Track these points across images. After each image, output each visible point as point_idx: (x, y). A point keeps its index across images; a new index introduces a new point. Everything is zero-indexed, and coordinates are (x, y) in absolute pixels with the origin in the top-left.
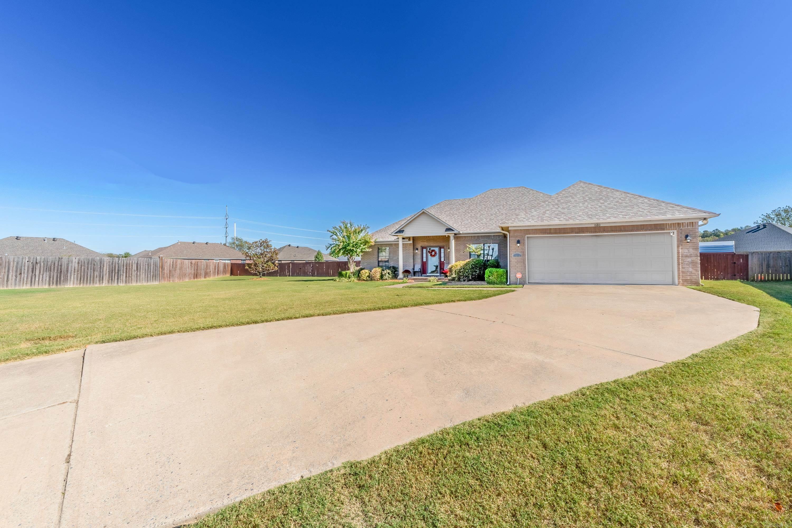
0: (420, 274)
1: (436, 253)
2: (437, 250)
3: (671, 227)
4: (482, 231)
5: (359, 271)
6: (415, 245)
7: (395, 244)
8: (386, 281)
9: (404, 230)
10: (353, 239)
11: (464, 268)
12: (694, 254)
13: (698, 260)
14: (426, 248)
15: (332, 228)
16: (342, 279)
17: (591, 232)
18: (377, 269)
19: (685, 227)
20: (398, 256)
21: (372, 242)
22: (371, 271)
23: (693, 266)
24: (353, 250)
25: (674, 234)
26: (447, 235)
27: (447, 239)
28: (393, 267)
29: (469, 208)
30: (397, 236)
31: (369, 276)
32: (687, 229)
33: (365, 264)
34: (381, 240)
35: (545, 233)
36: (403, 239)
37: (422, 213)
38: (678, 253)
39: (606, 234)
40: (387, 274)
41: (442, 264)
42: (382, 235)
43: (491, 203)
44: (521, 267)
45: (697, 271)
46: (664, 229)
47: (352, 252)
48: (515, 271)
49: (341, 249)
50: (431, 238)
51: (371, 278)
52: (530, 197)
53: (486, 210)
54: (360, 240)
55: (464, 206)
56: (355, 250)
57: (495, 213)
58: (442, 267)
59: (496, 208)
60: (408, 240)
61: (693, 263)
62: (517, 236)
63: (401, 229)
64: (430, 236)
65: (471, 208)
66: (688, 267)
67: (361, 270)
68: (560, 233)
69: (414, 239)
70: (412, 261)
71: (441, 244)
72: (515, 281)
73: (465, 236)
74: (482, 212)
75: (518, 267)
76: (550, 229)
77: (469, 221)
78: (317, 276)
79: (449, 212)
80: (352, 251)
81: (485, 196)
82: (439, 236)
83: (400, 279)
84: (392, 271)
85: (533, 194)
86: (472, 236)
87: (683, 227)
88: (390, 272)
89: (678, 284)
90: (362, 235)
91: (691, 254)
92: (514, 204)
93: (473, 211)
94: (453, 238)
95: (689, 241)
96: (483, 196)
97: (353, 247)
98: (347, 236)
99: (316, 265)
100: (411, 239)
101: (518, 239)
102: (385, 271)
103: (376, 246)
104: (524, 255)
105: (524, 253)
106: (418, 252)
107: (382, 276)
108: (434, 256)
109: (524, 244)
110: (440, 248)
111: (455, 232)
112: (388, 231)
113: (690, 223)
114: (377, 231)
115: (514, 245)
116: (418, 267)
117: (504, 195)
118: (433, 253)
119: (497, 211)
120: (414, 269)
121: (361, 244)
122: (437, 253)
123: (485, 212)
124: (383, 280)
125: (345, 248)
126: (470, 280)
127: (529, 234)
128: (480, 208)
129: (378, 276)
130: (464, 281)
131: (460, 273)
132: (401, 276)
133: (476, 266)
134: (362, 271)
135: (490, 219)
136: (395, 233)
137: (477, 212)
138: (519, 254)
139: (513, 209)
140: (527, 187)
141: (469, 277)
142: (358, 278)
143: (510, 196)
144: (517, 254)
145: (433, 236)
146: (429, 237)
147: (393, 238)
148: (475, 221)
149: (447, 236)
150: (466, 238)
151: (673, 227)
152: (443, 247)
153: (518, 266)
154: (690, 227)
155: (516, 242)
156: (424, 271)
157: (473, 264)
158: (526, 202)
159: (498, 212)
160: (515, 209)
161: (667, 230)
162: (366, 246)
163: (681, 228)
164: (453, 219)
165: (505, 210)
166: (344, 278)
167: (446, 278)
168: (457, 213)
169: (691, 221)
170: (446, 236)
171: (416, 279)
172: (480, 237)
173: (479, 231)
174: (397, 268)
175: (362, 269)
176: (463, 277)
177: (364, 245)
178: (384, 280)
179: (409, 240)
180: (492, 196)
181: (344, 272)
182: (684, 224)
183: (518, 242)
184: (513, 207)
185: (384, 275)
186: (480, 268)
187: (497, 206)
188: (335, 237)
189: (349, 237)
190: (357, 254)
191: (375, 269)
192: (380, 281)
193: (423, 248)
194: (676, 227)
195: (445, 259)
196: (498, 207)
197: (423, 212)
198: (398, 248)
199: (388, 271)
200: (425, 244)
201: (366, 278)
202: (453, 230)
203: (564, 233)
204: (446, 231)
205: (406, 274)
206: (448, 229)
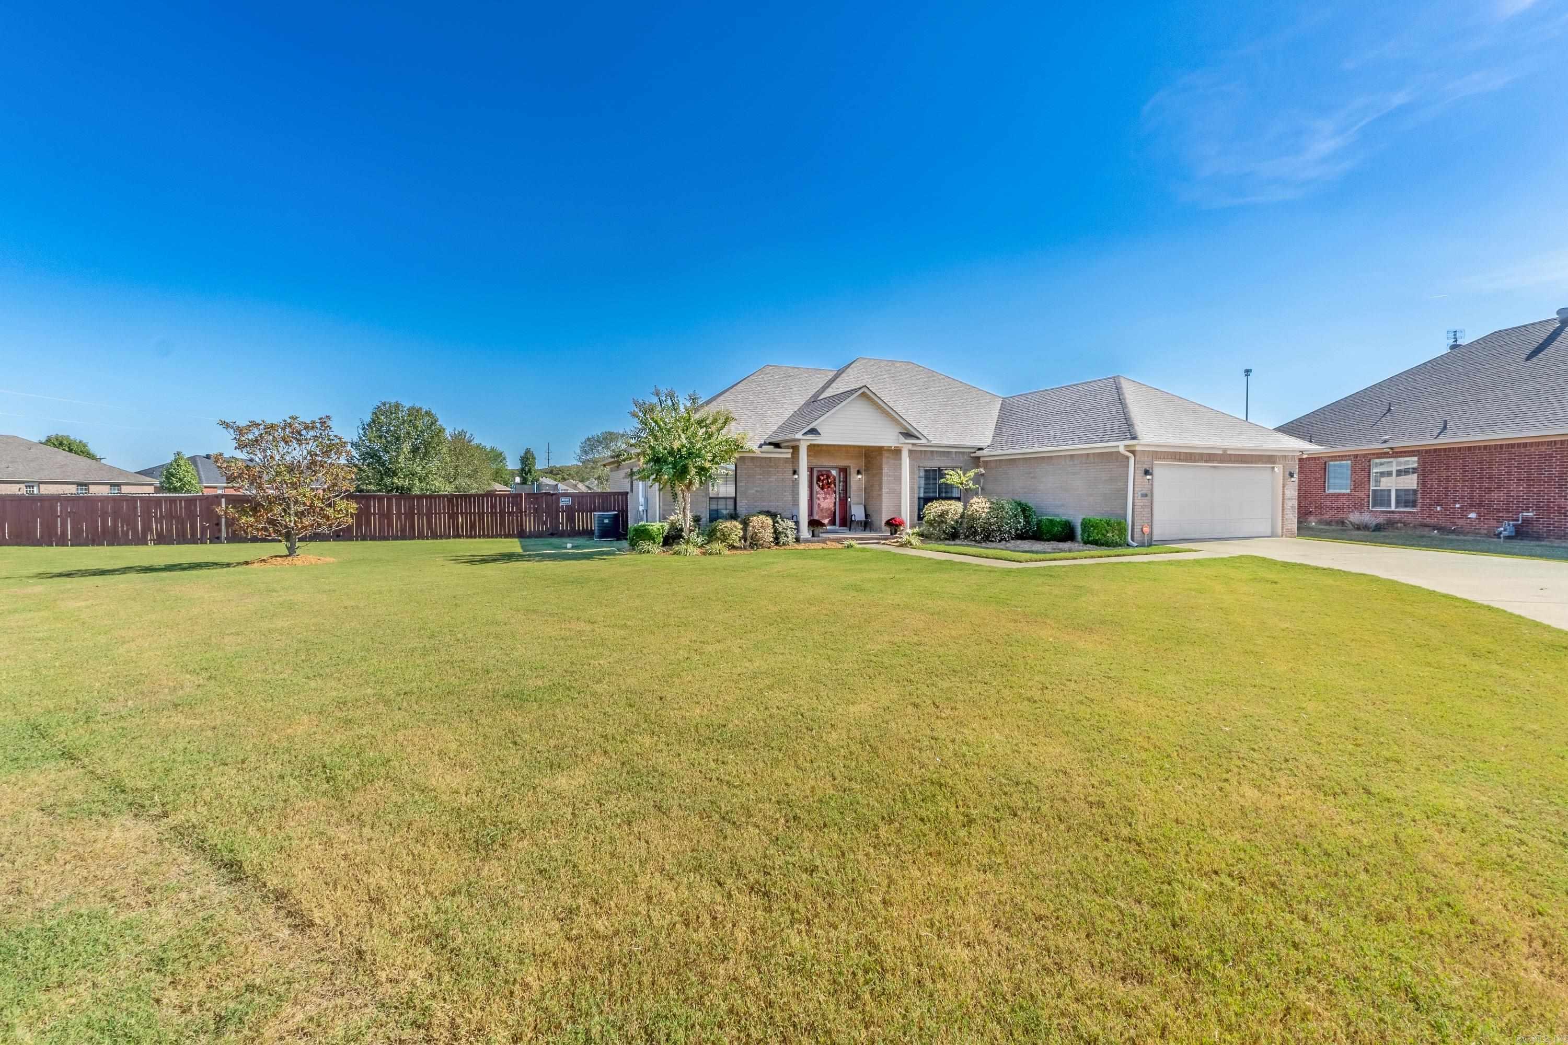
1: (832, 482)
2: (835, 474)
3: (1281, 461)
9: (817, 430)
17: (1218, 461)
19: (1289, 461)
26: (896, 446)
31: (744, 538)
35: (1174, 459)
38: (1284, 494)
41: (842, 505)
44: (1147, 515)
45: (1295, 517)
46: (1273, 463)
48: (1141, 522)
58: (844, 512)
62: (1145, 462)
63: (815, 425)
71: (843, 463)
72: (1140, 539)
76: (1181, 453)
86: (921, 451)
94: (907, 453)
101: (1146, 467)
104: (1152, 494)
105: (1152, 491)
107: (777, 537)
109: (1152, 474)
110: (840, 471)
115: (1141, 477)
118: (826, 482)
122: (836, 482)
127: (1157, 459)
152: (845, 470)
153: (1144, 512)
155: (1143, 471)
161: (1277, 464)
172: (935, 453)
182: (1289, 457)
183: (1147, 472)
194: (1284, 461)
195: (851, 495)
197: (863, 393)
199: (788, 523)
202: (916, 438)
203: (1195, 461)
204: (899, 437)
206: (908, 435)
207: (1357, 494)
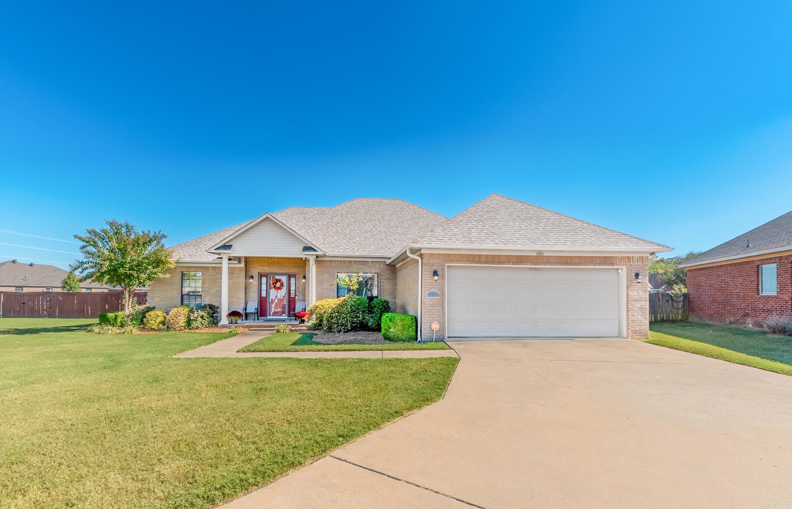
0: (256, 318)
1: (282, 285)
2: (284, 279)
3: (621, 262)
4: (357, 254)
5: (144, 314)
6: (249, 271)
7: (214, 268)
8: (197, 331)
9: (231, 246)
10: (132, 256)
11: (338, 310)
12: (643, 298)
13: (647, 305)
14: (266, 275)
15: (86, 232)
16: (105, 328)
17: (532, 263)
18: (181, 309)
19: (635, 262)
20: (220, 286)
21: (170, 263)
22: (168, 315)
23: (642, 313)
24: (131, 275)
25: (623, 271)
26: (304, 257)
27: (303, 263)
28: (209, 305)
29: (332, 220)
30: (219, 254)
31: (163, 323)
32: (637, 265)
33: (157, 300)
34: (188, 259)
35: (473, 261)
36: (230, 259)
37: (264, 220)
38: (628, 296)
39: (550, 266)
40: (199, 318)
41: (292, 302)
42: (189, 251)
43: (362, 216)
44: (438, 313)
45: (645, 318)
46: (613, 264)
47: (130, 278)
48: (429, 319)
49: (106, 272)
50: (276, 260)
51: (166, 325)
52: (412, 214)
53: (357, 224)
54: (146, 258)
55: (325, 217)
56: (136, 275)
57: (369, 229)
58: (292, 307)
59: (370, 223)
60: (237, 262)
61: (642, 308)
62: (433, 265)
63: (227, 242)
64: (275, 258)
65: (335, 220)
66: (637, 314)
67: (148, 311)
68: (493, 262)
69: (248, 261)
70: (244, 296)
71: (291, 271)
72: (429, 335)
73: (331, 261)
74: (352, 228)
75: (435, 313)
76: (480, 255)
77: (336, 238)
78: (60, 316)
79: (303, 223)
80: (129, 276)
81: (351, 206)
82: (289, 258)
83: (224, 327)
84: (208, 314)
85: (414, 209)
86: (340, 261)
87: (633, 263)
88: (205, 315)
89: (627, 336)
90: (150, 249)
91: (641, 298)
92: (393, 219)
93: (338, 225)
94: (314, 262)
95: (640, 281)
96: (350, 206)
97: (131, 269)
98: (118, 249)
99: (58, 298)
100: (243, 261)
101: (434, 268)
102: (196, 312)
103: (179, 271)
104: (443, 294)
105: (443, 291)
106: (254, 282)
107: (189, 322)
108: (279, 288)
109: (443, 276)
110: (290, 276)
111: (319, 253)
112: (201, 246)
113: (640, 257)
114: (180, 245)
115: (429, 278)
116: (253, 307)
117: (377, 207)
118: (278, 285)
119: (372, 227)
120: (246, 310)
121: (149, 264)
122: (285, 284)
123: (357, 228)
124: (190, 329)
125: (115, 270)
126: (348, 331)
127: (452, 261)
128: (348, 222)
129: (182, 321)
130: (339, 331)
131: (332, 319)
132: (224, 320)
133: (358, 309)
134: (149, 313)
135: (366, 238)
136: (215, 249)
137: (345, 226)
138: (436, 293)
139: (393, 227)
140: (405, 201)
141: (346, 326)
142: (142, 326)
143: (385, 210)
144: (433, 292)
145: (278, 258)
146: (271, 258)
147: (212, 258)
148: (344, 239)
149: (304, 259)
150: (333, 264)
151: (624, 262)
152: (294, 276)
153: (433, 311)
154: (640, 263)
155: (432, 273)
156: (262, 311)
157: (353, 305)
158: (407, 219)
159: (374, 229)
160: (397, 227)
161: (617, 265)
162: (159, 269)
163: (631, 263)
164: (311, 234)
165: (383, 226)
166: (110, 327)
167: (303, 324)
168: (316, 226)
169: (641, 255)
170: (302, 258)
171: (252, 326)
172: (353, 263)
173: (351, 254)
174: (218, 307)
175: (149, 309)
176: (338, 326)
177: (154, 268)
178: (193, 328)
179: (240, 262)
180: (361, 207)
181: (111, 315)
182: (634, 258)
183: (435, 273)
184: (392, 224)
185: (194, 320)
186: (363, 312)
187: (371, 220)
188: (91, 249)
189: (124, 252)
190: (140, 283)
191: (176, 309)
192: (186, 331)
193: (261, 276)
194: (626, 262)
195: (297, 294)
196: (373, 222)
197: (267, 218)
198: (221, 273)
199: (201, 313)
200: (266, 269)
201: (158, 325)
202: (315, 250)
203: (499, 263)
204: (303, 251)
205: (234, 318)
206: (307, 249)
207: (782, 296)
